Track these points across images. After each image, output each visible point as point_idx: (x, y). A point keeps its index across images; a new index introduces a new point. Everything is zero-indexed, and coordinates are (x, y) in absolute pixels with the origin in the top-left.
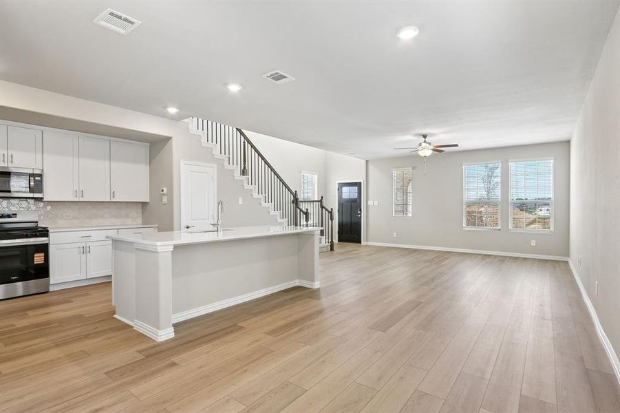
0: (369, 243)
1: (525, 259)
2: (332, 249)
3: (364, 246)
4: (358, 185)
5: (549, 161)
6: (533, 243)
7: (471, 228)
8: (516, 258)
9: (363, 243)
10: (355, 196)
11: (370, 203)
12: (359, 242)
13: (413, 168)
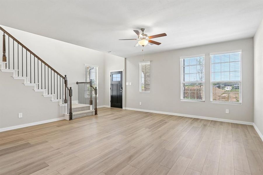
0: (127, 108)
1: (222, 123)
2: (96, 114)
3: (124, 110)
4: (121, 73)
5: (238, 53)
6: (227, 111)
7: (186, 100)
8: (215, 122)
9: (124, 108)
10: (119, 80)
11: (127, 84)
12: (121, 107)
13: (151, 62)
